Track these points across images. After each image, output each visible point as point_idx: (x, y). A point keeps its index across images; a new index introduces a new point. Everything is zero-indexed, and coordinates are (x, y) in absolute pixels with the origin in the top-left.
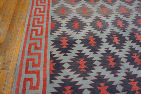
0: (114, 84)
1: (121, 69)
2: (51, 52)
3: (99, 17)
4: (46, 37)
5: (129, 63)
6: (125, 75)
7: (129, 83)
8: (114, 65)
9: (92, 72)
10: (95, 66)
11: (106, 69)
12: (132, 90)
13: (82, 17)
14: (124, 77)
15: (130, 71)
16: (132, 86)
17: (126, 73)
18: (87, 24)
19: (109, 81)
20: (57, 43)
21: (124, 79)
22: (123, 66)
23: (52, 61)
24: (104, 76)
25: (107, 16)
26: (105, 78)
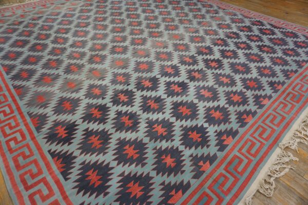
0: (139, 140)
1: (140, 123)
2: (49, 151)
3: (92, 83)
4: (33, 138)
5: (146, 113)
6: (147, 125)
7: (154, 130)
8: (131, 123)
9: (110, 143)
10: (111, 134)
11: (124, 131)
12: (159, 135)
13: (71, 93)
14: (146, 127)
15: (150, 119)
16: (157, 131)
17: (147, 123)
18: (80, 98)
19: (132, 140)
20: (52, 137)
21: (146, 129)
22: (141, 118)
23: (56, 158)
24: (125, 139)
25: (103, 78)
26: (127, 139)
